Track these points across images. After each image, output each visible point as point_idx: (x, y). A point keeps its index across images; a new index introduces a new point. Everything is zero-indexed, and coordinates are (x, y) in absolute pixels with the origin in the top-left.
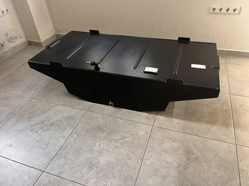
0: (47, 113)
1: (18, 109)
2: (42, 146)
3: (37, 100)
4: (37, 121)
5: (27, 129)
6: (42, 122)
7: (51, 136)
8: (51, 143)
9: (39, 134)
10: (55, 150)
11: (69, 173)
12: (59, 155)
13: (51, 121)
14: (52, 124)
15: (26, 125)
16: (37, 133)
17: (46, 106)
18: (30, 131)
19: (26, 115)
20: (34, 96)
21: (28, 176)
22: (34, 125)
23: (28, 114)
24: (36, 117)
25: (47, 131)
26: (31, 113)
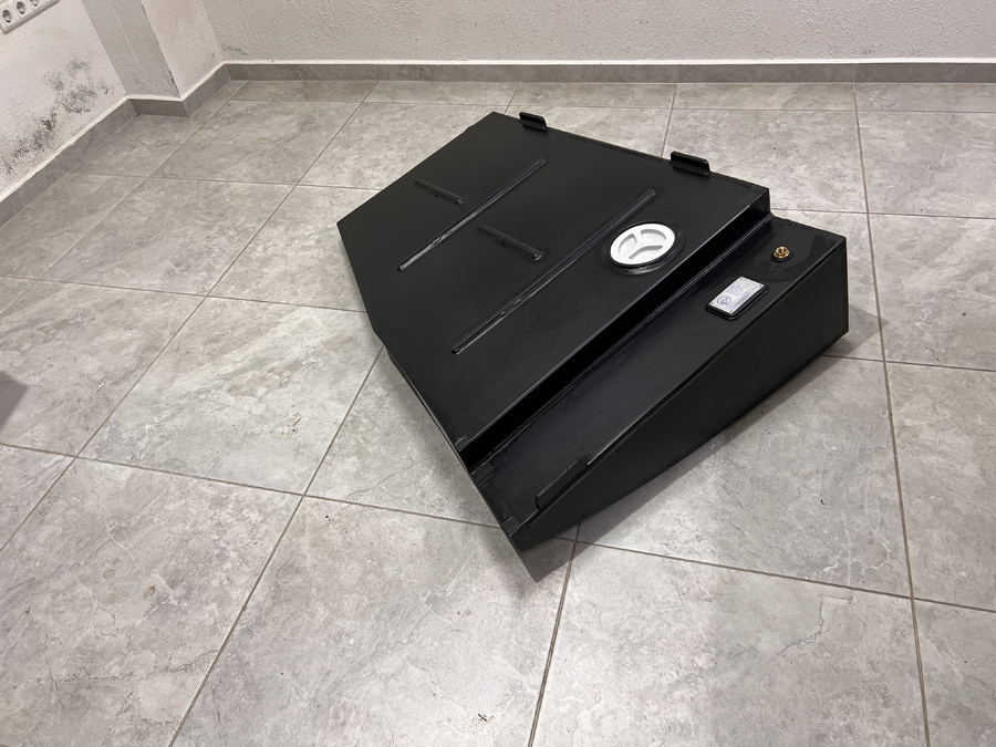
0: (269, 334)
1: (167, 333)
2: (280, 429)
3: (222, 300)
4: (242, 361)
5: (219, 387)
6: (260, 363)
7: (299, 400)
8: (306, 419)
9: (260, 399)
10: (323, 436)
11: (381, 490)
12: (340, 447)
13: (289, 358)
14: (295, 366)
15: (211, 377)
16: (252, 395)
17: (258, 315)
18: (229, 391)
19: (201, 349)
20: (208, 288)
21: (260, 511)
22: (235, 374)
23: (205, 344)
24: (236, 349)
25: (281, 385)
26: (216, 340)
